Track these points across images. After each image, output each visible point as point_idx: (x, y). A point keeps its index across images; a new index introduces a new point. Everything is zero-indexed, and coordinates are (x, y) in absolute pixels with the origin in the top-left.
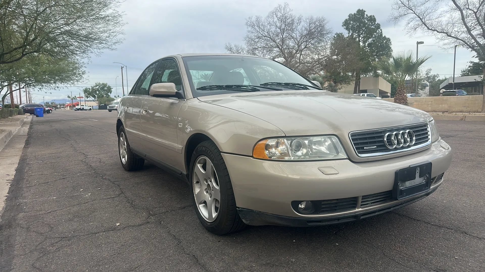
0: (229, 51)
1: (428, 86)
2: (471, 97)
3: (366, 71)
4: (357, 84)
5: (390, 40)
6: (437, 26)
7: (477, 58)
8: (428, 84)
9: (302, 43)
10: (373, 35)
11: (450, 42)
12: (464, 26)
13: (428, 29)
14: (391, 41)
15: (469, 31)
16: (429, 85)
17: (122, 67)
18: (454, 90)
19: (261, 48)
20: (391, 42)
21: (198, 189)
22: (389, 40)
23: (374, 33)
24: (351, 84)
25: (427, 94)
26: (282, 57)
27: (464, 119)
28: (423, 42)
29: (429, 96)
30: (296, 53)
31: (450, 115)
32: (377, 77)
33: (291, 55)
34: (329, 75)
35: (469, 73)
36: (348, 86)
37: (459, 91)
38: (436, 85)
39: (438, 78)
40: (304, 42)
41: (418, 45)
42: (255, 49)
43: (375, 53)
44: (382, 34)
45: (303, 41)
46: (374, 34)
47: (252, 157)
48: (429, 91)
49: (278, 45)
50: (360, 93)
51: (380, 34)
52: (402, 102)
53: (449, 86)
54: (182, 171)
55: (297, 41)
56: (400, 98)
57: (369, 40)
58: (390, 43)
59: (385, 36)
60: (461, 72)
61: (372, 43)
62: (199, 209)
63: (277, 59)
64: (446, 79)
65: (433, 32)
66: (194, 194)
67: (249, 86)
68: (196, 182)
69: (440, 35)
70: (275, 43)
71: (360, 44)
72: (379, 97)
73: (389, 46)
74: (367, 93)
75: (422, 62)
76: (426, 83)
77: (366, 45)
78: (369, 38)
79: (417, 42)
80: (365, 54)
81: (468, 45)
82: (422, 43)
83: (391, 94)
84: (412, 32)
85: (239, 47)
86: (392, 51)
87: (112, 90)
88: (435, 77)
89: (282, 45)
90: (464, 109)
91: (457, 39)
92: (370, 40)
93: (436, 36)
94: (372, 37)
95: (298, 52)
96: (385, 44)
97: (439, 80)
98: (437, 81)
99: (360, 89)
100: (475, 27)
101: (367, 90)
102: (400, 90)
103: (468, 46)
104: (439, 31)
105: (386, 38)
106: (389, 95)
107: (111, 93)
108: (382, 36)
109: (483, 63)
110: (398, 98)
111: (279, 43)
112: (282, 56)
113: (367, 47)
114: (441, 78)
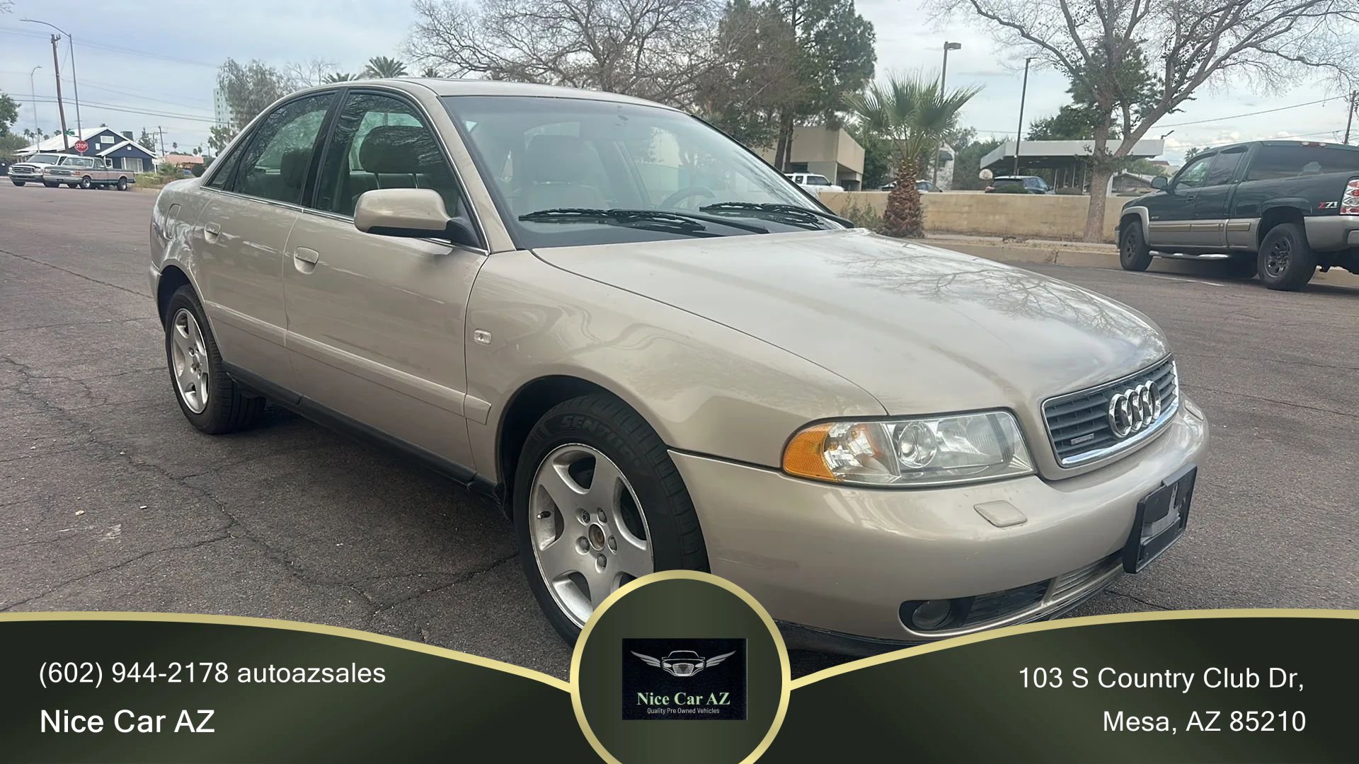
0: (425, 17)
1: (952, 160)
2: (1061, 200)
3: (805, 110)
4: (785, 146)
5: (872, 29)
6: (1001, 5)
7: (1069, 94)
8: (953, 153)
9: (642, 15)
10: (829, 9)
11: (1027, 51)
12: (1063, 13)
13: (980, 12)
14: (875, 31)
15: (1072, 26)
16: (953, 157)
17: (53, 36)
18: (1018, 177)
19: (528, 16)
20: (874, 35)
21: (547, 534)
22: (869, 27)
23: (833, 5)
24: (773, 147)
25: (949, 179)
26: (589, 49)
27: (1054, 260)
28: (960, 45)
29: (954, 189)
30: (627, 42)
31: (1021, 247)
32: (836, 130)
33: (614, 49)
34: (721, 118)
35: (1047, 130)
36: (767, 151)
37: (1030, 179)
38: (971, 157)
39: (975, 139)
40: (648, 11)
41: (948, 51)
42: (508, 17)
43: (832, 62)
44: (853, 10)
45: (646, 9)
46: (833, 8)
47: (781, 470)
48: (954, 174)
49: (577, 14)
50: (792, 173)
51: (847, 10)
52: (906, 208)
53: (1004, 166)
54: (475, 472)
55: (630, 6)
56: (903, 197)
57: (820, 24)
58: (873, 37)
59: (860, 16)
60: (1030, 126)
61: (826, 32)
62: (552, 594)
63: (573, 53)
64: (994, 145)
65: (989, 22)
66: (534, 548)
67: (677, 215)
68: (541, 516)
69: (1005, 32)
70: (566, 6)
71: (795, 33)
72: (837, 185)
73: (870, 45)
74: (807, 172)
75: (963, 101)
76: (946, 152)
77: (812, 36)
78: (820, 18)
79: (947, 42)
80: (808, 62)
81: (1066, 64)
82: (956, 46)
83: (864, 177)
84: (940, 16)
85: (458, 5)
86: (876, 59)
87: (17, 110)
88: (966, 135)
89: (588, 15)
90: (1045, 229)
91: (1044, 45)
92: (823, 23)
93: (995, 33)
94: (827, 16)
95: (631, 41)
96: (860, 39)
97: (975, 143)
98: (972, 145)
99: (792, 161)
100: (1086, 18)
101: (807, 163)
102: (905, 175)
103: (1066, 68)
104: (1002, 20)
105: (863, 21)
106: (859, 178)
107: (13, 120)
108: (853, 14)
109: (1082, 108)
110: (899, 196)
111: (579, 7)
112: (589, 46)
113: (813, 41)
114: (983, 138)
